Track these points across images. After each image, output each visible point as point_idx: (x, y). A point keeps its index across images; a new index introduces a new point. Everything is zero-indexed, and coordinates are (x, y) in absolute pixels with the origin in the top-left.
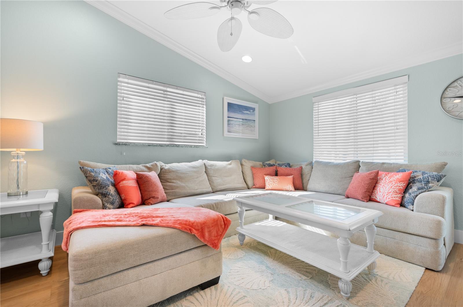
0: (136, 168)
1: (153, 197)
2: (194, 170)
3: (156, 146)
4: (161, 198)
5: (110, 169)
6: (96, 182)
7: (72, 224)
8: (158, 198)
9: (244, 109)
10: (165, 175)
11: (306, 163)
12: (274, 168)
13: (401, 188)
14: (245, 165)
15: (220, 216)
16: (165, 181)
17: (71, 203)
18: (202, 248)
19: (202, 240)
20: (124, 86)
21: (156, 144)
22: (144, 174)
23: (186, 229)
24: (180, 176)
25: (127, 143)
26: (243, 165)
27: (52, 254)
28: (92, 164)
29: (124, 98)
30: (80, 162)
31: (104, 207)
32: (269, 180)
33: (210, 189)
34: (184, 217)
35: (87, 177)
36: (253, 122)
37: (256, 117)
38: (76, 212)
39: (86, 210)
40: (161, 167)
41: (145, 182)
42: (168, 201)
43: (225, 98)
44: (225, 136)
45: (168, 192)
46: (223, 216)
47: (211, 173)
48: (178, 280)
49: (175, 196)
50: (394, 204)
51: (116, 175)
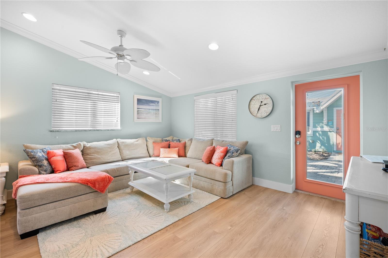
0: (65, 147)
1: (75, 166)
2: (109, 146)
3: (81, 131)
4: (81, 166)
5: (45, 149)
6: (34, 159)
7: (18, 183)
8: (78, 166)
9: (150, 102)
10: (87, 150)
11: (188, 139)
12: (168, 142)
13: (222, 156)
14: (148, 141)
15: (107, 176)
16: (86, 155)
17: (18, 171)
18: (95, 193)
19: (94, 189)
20: (57, 92)
21: (81, 130)
22: (68, 152)
23: (85, 183)
24: (98, 150)
25: (60, 130)
26: (147, 141)
27: (5, 202)
28: (33, 146)
29: (57, 100)
30: (24, 145)
31: (40, 173)
32: (162, 151)
33: (120, 159)
34: (86, 177)
35: (28, 156)
36: (157, 111)
37: (160, 108)
38: (20, 177)
39: (27, 176)
40: (83, 146)
41: (69, 157)
42: (88, 168)
43: (135, 96)
44: (135, 121)
45: (88, 162)
46: (109, 176)
47: (122, 147)
48: (79, 209)
49: (93, 164)
50: (217, 165)
51: (48, 153)
